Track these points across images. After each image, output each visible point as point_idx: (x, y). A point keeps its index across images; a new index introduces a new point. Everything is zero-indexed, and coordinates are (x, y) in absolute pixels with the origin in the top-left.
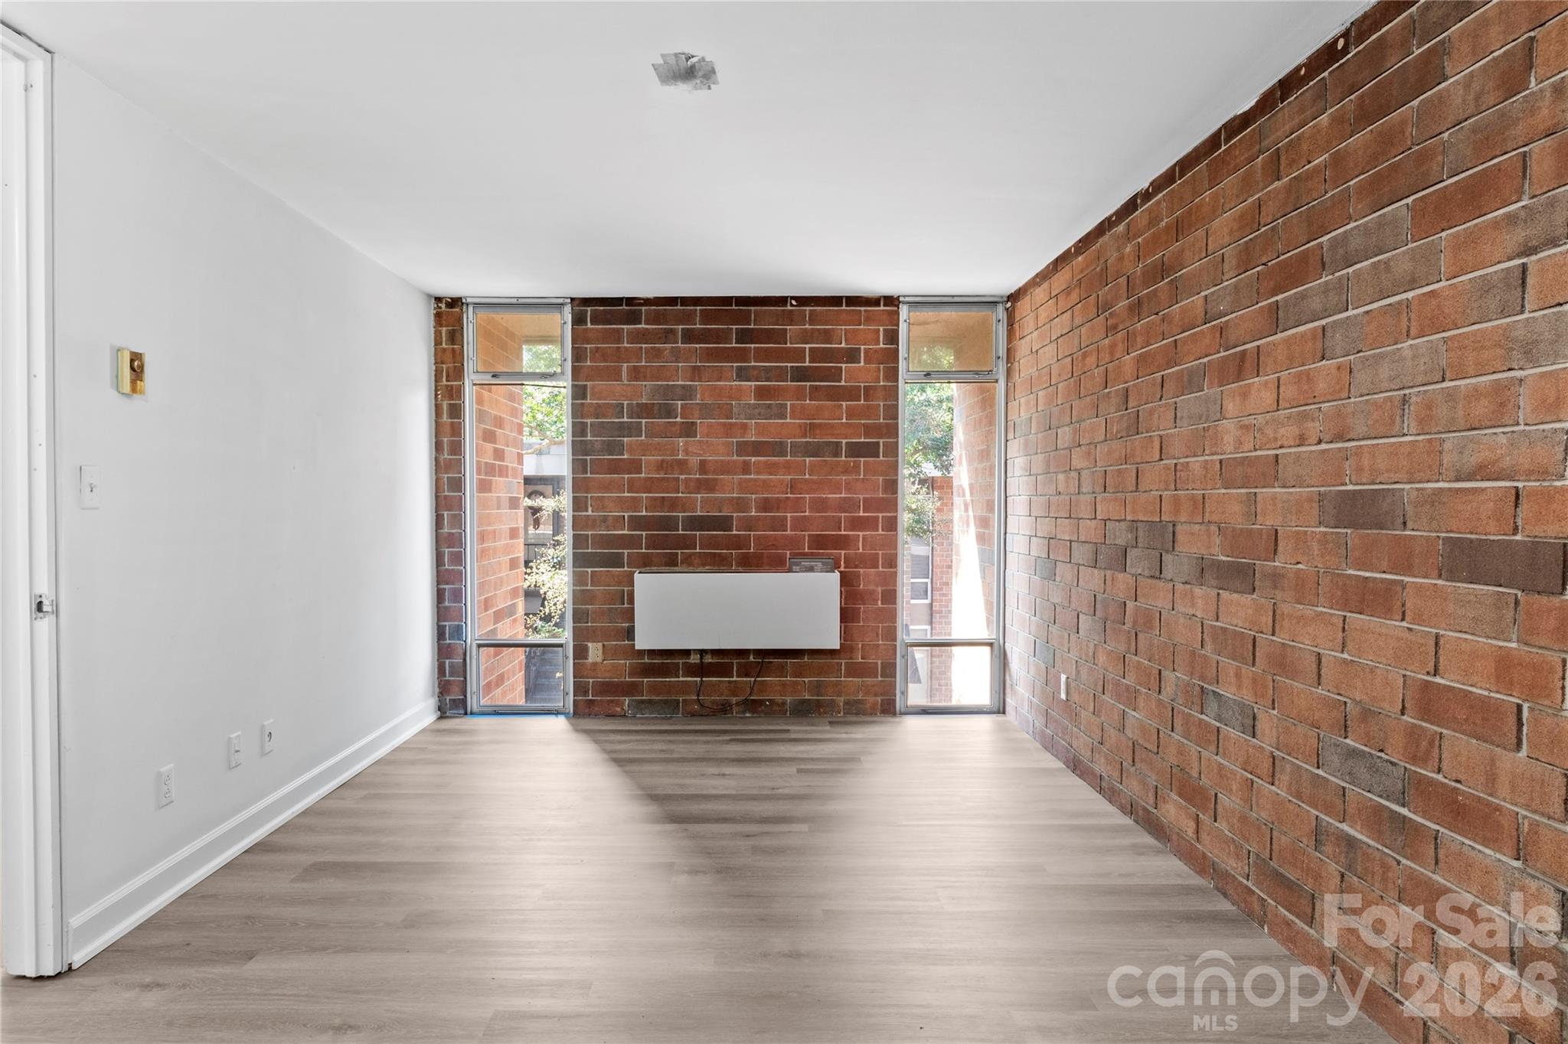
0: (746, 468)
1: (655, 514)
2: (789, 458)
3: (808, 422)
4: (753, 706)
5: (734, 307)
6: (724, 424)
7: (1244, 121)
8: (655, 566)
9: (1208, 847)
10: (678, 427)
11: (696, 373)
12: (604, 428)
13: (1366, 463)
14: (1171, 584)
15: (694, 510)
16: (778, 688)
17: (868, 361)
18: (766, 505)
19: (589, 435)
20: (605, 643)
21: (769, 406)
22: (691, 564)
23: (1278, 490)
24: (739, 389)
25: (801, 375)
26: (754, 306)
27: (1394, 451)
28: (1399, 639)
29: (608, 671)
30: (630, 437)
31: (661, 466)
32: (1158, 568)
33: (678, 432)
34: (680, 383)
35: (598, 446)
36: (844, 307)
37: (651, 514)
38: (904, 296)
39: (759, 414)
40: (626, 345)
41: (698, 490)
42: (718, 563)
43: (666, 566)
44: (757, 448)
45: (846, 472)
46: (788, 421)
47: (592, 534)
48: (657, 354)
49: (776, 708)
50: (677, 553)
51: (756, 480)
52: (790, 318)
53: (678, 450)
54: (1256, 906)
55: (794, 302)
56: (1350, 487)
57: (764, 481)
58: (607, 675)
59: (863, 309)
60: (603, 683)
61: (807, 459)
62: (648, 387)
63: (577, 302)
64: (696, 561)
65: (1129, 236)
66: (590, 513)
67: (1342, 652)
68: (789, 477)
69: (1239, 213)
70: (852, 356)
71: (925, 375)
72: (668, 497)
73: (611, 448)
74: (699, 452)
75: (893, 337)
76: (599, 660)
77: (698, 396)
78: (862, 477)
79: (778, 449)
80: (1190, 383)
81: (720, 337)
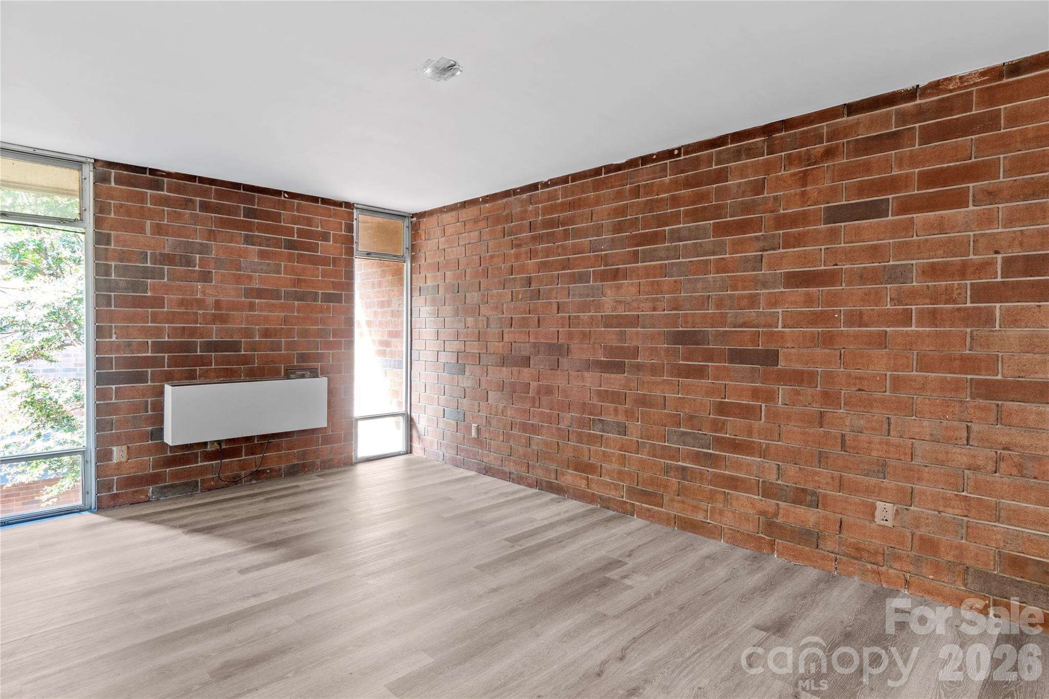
0: (252, 307)
1: (176, 340)
2: (283, 301)
3: (296, 277)
4: (258, 475)
5: (242, 191)
6: (234, 275)
7: (619, 167)
8: (177, 380)
9: (597, 490)
10: (196, 274)
11: (211, 235)
12: (128, 270)
13: (690, 320)
14: (567, 373)
15: (210, 336)
16: (276, 459)
17: (335, 241)
18: (266, 333)
19: (113, 275)
20: (130, 445)
21: (269, 265)
22: (208, 378)
23: (639, 329)
24: (246, 250)
25: (291, 245)
26: (258, 193)
27: (704, 316)
28: (707, 387)
29: (133, 468)
30: (154, 279)
31: (182, 303)
32: (557, 365)
33: (197, 277)
34: (198, 241)
35: (122, 285)
36: (320, 205)
37: (173, 340)
38: (357, 204)
39: (261, 269)
40: (149, 205)
41: (213, 322)
42: (229, 375)
43: (187, 379)
44: (260, 293)
45: (321, 311)
46: (282, 275)
47: (115, 357)
48: (179, 216)
49: (274, 473)
50: (196, 369)
51: (260, 316)
52: (284, 206)
53: (197, 292)
54: (629, 507)
55: (286, 195)
56: (681, 329)
57: (265, 316)
58: (132, 470)
59: (332, 207)
60: (128, 478)
61: (296, 303)
62: (170, 241)
63: (98, 164)
64: (212, 374)
65: (530, 201)
66: (114, 339)
67: (678, 394)
68: (284, 314)
69: (614, 207)
70: (325, 237)
71: (368, 254)
72: (188, 327)
73: (134, 286)
74: (214, 293)
75: (350, 228)
76: (124, 460)
77: (213, 252)
78: (331, 315)
79: (275, 294)
80: (582, 278)
81: (229, 211)
